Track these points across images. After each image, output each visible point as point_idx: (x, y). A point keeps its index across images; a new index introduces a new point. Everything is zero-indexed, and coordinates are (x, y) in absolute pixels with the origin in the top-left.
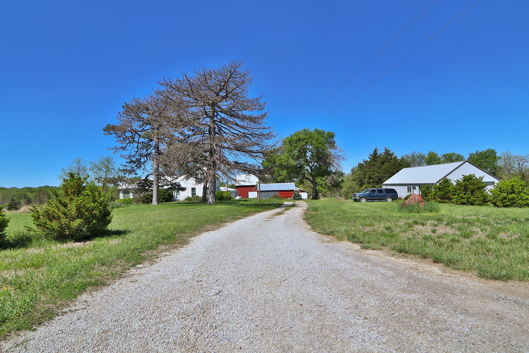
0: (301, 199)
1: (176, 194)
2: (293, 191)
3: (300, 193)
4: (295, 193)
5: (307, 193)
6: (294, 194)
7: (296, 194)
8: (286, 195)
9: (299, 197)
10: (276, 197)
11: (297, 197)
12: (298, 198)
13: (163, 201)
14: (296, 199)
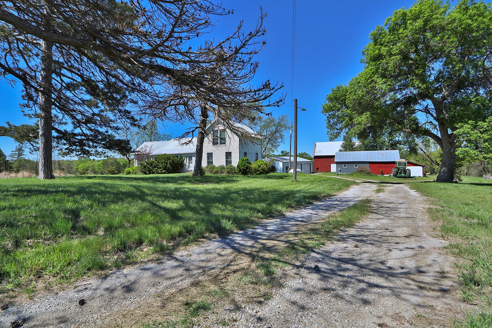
0: (409, 177)
1: (188, 161)
2: (394, 163)
3: (408, 168)
4: (398, 166)
5: (423, 167)
6: (396, 168)
7: (399, 169)
8: (381, 170)
9: (406, 173)
10: (361, 171)
11: (401, 173)
12: (403, 175)
13: (163, 171)
14: (399, 177)
